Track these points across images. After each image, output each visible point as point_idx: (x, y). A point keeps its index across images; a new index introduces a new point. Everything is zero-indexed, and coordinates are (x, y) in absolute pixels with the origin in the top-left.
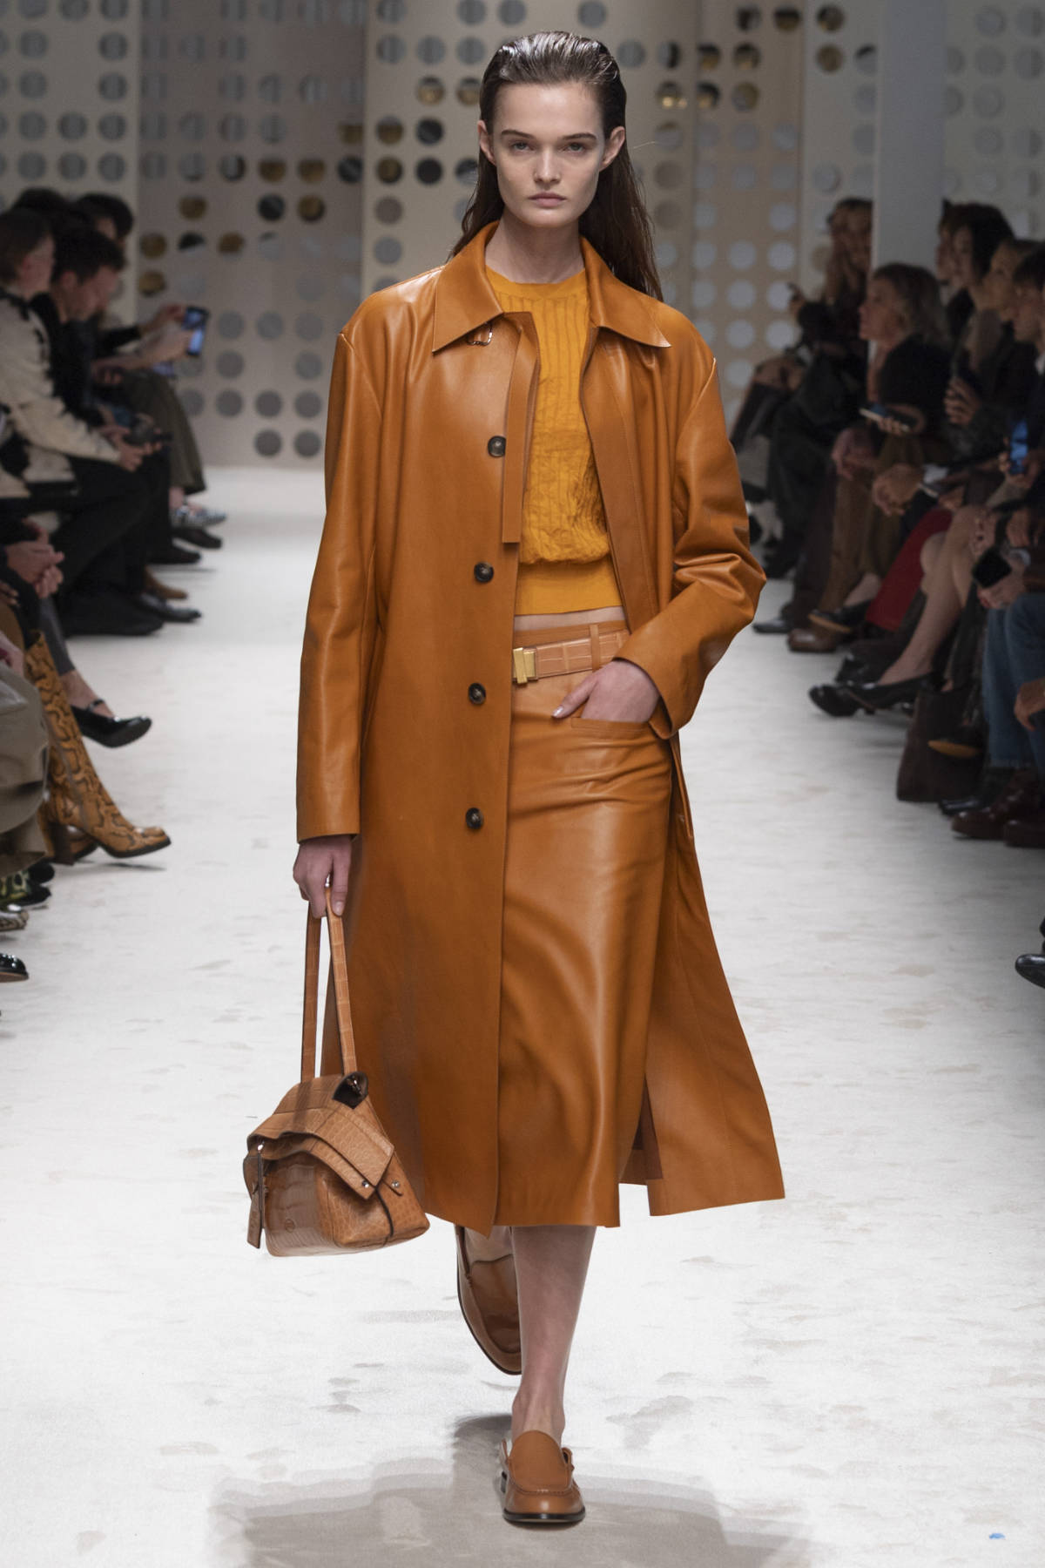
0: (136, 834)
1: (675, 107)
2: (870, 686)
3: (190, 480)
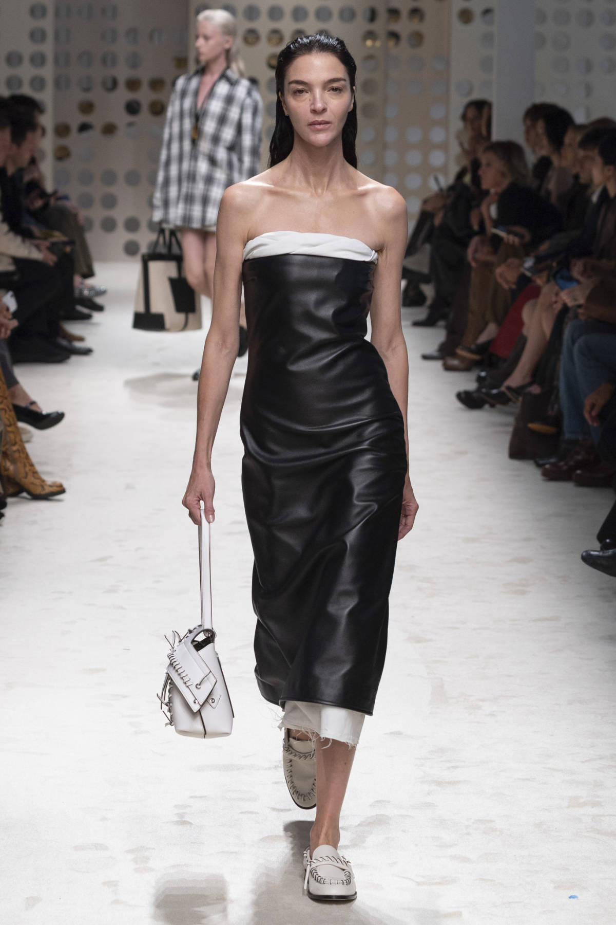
0: (46, 485)
1: (373, 46)
3: (85, 270)
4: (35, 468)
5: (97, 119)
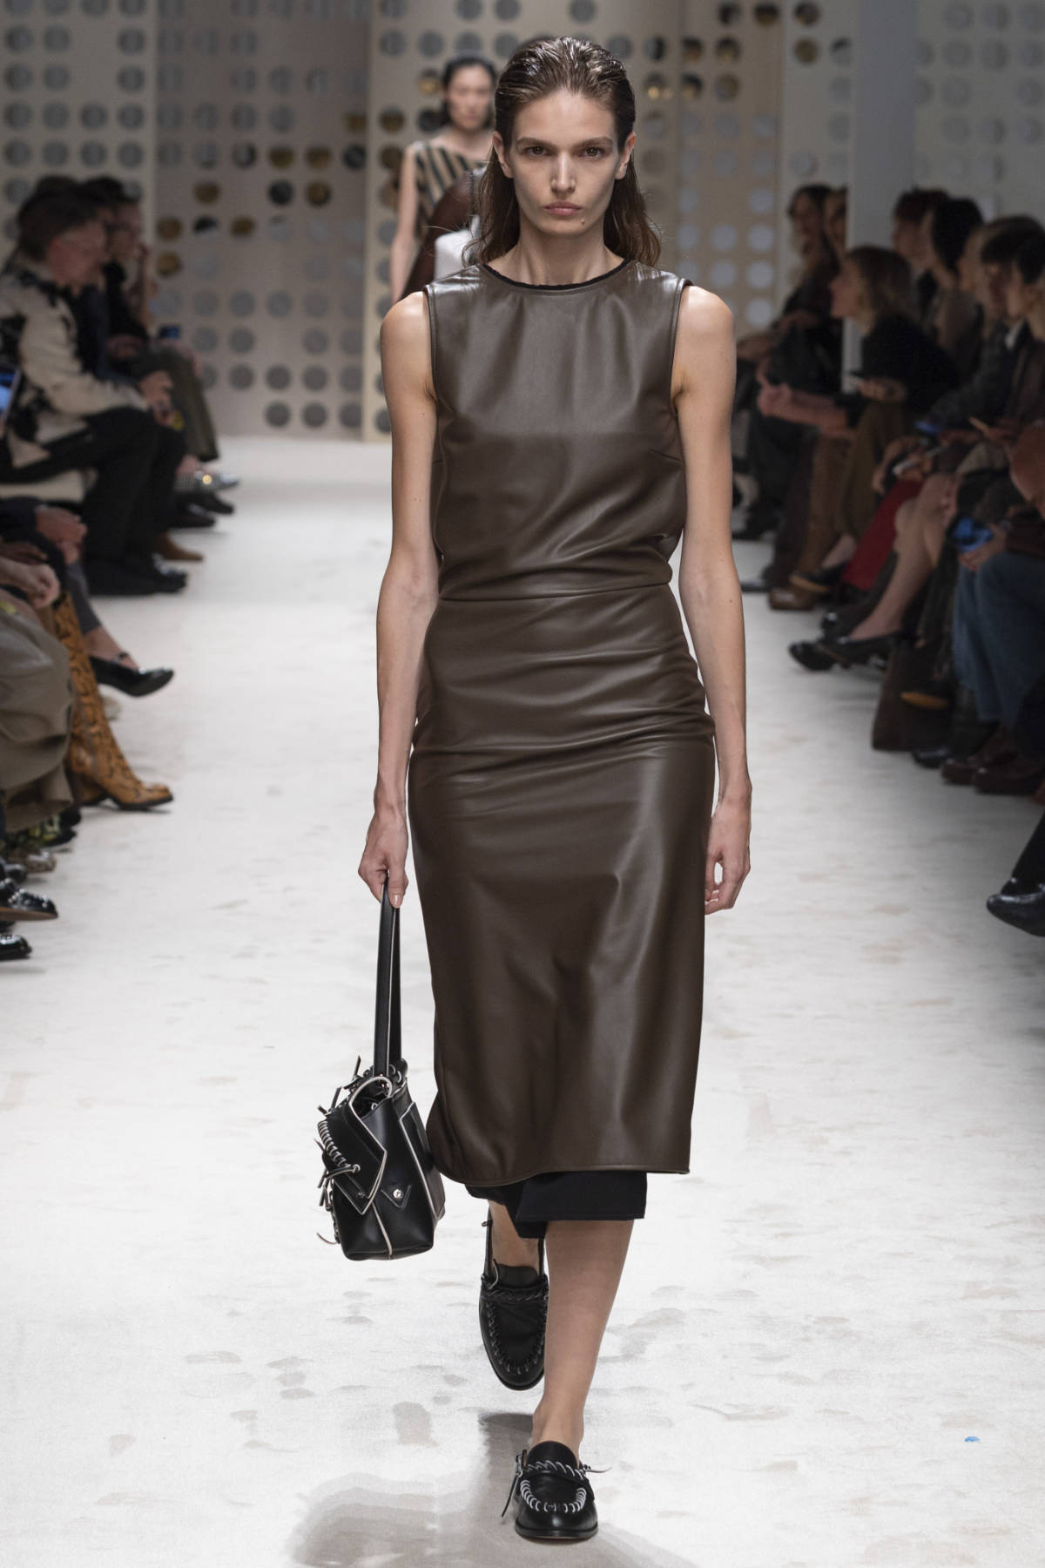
0: (142, 787)
1: (660, 97)
3: (205, 448)
4: (125, 762)
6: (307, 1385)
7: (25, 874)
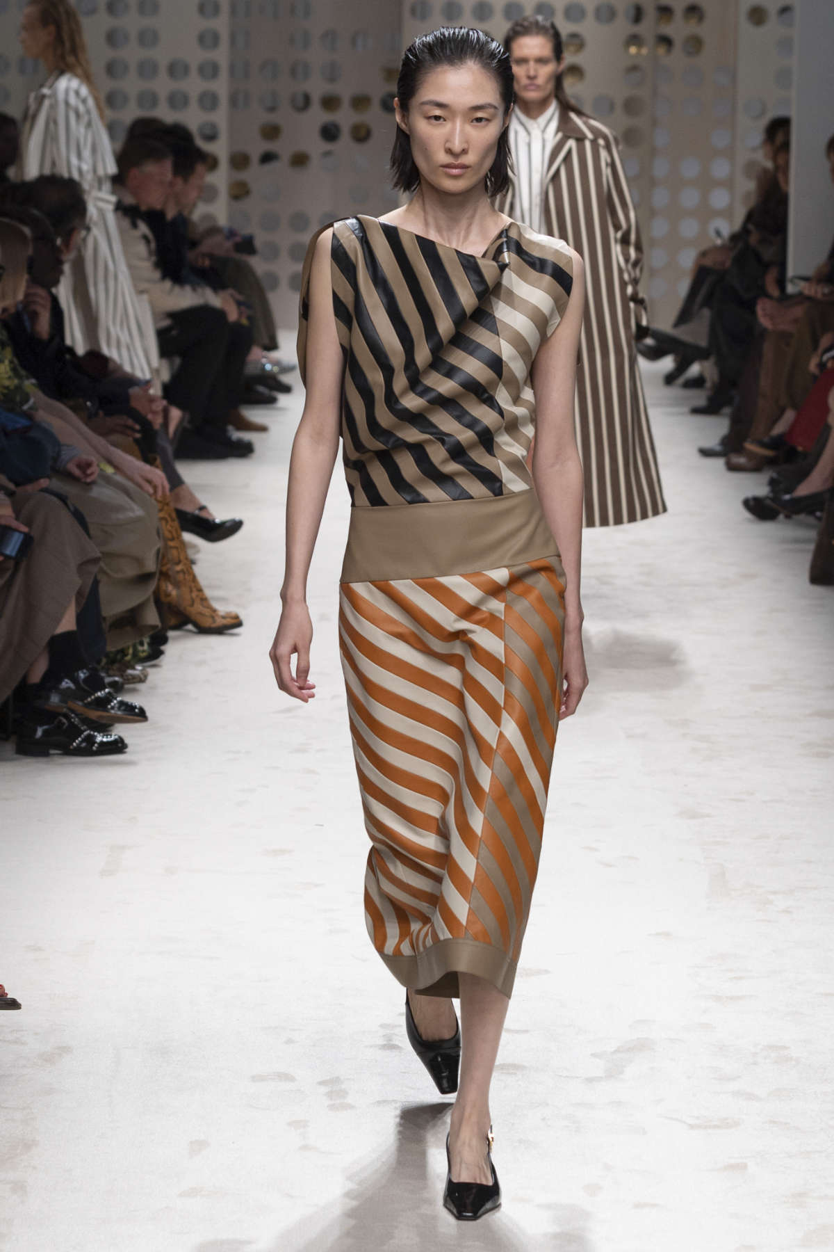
0: (217, 615)
1: (638, 54)
2: (787, 497)
3: (266, 341)
4: (203, 594)
5: (284, 147)
6: (349, 1100)
7: (123, 684)
